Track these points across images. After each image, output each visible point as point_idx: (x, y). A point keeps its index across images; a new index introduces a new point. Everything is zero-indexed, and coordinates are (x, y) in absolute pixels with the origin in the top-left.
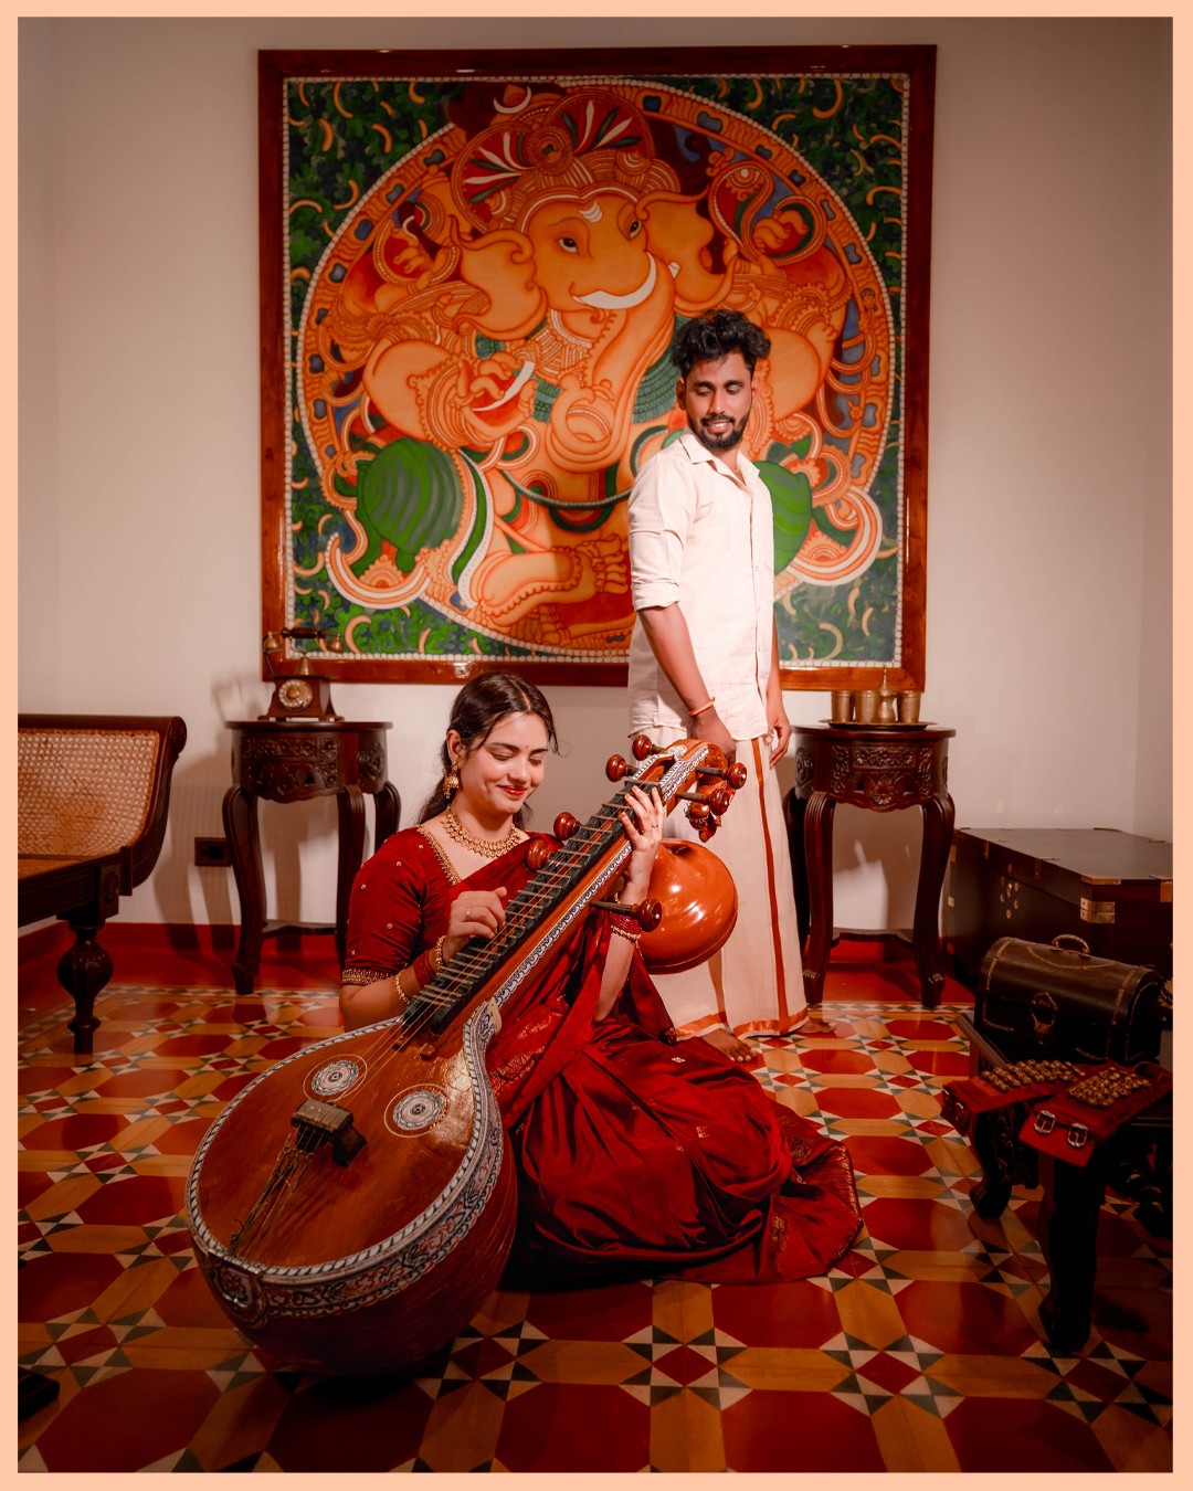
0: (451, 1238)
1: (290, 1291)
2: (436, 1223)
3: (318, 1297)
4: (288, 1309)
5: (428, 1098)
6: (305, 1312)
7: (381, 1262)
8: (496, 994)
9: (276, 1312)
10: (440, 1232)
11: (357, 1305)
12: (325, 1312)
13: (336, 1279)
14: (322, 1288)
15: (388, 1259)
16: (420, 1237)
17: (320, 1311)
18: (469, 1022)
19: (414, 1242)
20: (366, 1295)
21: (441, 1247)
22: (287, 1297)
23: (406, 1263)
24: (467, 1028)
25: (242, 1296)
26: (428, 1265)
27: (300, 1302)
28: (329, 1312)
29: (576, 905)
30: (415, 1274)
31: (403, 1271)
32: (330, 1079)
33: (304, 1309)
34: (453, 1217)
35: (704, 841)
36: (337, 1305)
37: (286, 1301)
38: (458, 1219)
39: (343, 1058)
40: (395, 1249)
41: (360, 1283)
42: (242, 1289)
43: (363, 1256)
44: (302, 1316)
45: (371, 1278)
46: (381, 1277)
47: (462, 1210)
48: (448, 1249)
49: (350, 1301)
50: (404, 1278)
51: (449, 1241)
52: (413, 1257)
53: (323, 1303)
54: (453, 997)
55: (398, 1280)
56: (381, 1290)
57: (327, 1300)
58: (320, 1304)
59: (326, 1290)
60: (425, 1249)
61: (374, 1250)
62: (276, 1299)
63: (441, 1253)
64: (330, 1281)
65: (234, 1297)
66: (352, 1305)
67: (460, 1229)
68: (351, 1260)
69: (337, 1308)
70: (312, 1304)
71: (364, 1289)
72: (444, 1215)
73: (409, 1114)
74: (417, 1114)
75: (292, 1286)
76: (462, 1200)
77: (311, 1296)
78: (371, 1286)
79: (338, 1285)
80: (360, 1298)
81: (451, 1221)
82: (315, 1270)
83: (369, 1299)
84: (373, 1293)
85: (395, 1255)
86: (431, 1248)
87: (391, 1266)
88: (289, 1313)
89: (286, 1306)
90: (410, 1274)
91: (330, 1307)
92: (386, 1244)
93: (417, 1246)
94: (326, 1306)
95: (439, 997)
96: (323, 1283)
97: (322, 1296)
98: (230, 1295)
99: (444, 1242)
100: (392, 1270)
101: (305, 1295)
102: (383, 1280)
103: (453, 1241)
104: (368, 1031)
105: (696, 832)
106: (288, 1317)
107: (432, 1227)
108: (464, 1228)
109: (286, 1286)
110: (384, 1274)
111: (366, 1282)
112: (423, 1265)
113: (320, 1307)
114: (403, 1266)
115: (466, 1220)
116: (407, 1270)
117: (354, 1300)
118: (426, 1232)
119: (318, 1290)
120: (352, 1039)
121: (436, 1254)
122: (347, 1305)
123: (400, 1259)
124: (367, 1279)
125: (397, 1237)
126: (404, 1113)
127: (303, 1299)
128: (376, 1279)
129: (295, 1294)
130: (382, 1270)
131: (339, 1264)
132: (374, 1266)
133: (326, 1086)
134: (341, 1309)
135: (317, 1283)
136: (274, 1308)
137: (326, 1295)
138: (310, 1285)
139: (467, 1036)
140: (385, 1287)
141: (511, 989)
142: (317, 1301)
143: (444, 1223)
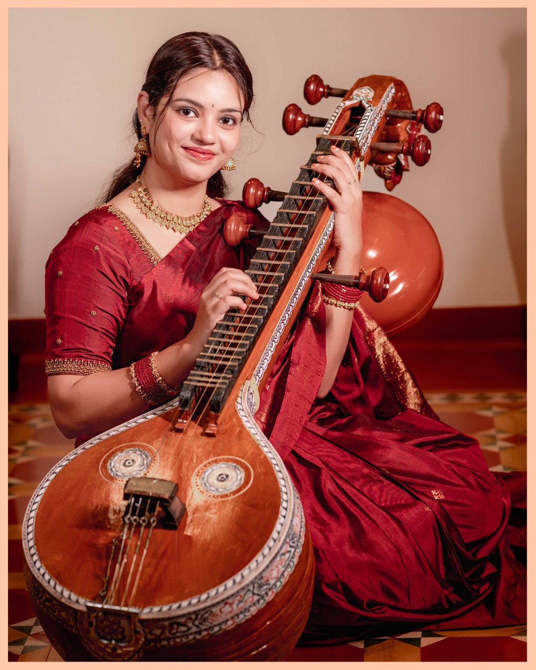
0: (284, 572)
1: (167, 623)
2: (274, 558)
3: (190, 625)
4: (164, 639)
5: (228, 467)
6: (178, 640)
7: (238, 592)
8: (255, 373)
9: (152, 644)
10: (277, 566)
11: (221, 629)
12: (195, 638)
13: (204, 609)
14: (194, 617)
15: (243, 589)
16: (264, 570)
17: (191, 637)
18: (239, 400)
19: (260, 574)
20: (227, 621)
21: (278, 579)
22: (163, 628)
23: (256, 592)
24: (239, 407)
25: (120, 636)
26: (270, 593)
27: (174, 631)
28: (198, 637)
29: (303, 279)
30: (262, 601)
31: (253, 599)
32: (124, 465)
33: (178, 637)
34: (283, 554)
35: (390, 190)
36: (205, 630)
37: (163, 633)
38: (287, 555)
39: (128, 447)
40: (247, 581)
41: (223, 610)
42: (120, 630)
43: (221, 588)
44: (176, 643)
45: (231, 604)
46: (238, 604)
47: (289, 549)
48: (282, 580)
49: (215, 626)
50: (254, 604)
51: (283, 574)
52: (260, 586)
53: (194, 629)
54: (224, 378)
55: (250, 606)
56: (237, 615)
57: (197, 627)
58: (192, 631)
59: (196, 618)
60: (268, 580)
61: (229, 583)
62: (154, 632)
63: (278, 584)
64: (200, 610)
65: (110, 640)
66: (216, 629)
67: (289, 564)
68: (213, 592)
69: (205, 633)
70: (185, 632)
71: (226, 615)
72: (278, 552)
73: (216, 482)
74: (222, 481)
75: (169, 619)
76: (288, 540)
77: (184, 625)
78: (231, 612)
79: (206, 612)
80: (223, 622)
81: (283, 557)
82: (185, 603)
83: (230, 623)
84: (232, 618)
85: (248, 585)
86: (272, 579)
87: (245, 595)
88: (165, 643)
89: (163, 637)
90: (258, 601)
91: (199, 633)
92: (238, 578)
93: (262, 578)
94: (196, 633)
95: (211, 380)
96: (195, 612)
97: (193, 624)
98: (106, 639)
99: (280, 575)
100: (246, 598)
101: (179, 624)
102: (239, 606)
103: (286, 574)
104: (140, 421)
105: (381, 181)
106: (164, 646)
107: (271, 562)
108: (291, 564)
109: (164, 619)
110: (241, 602)
111: (227, 609)
112: (267, 593)
113: (191, 634)
114: (254, 594)
115: (292, 558)
116: (256, 598)
117: (219, 624)
118: (268, 566)
119: (190, 619)
120: (127, 431)
121: (275, 584)
122: (213, 629)
123: (251, 588)
124: (228, 606)
125: (245, 571)
126: (211, 481)
127: (178, 628)
128: (235, 606)
129: (171, 625)
130: (238, 598)
131: (204, 597)
132: (233, 595)
133: (124, 471)
134: (209, 634)
135: (189, 614)
136: (152, 640)
137: (197, 623)
138: (184, 615)
139: (242, 413)
140: (241, 612)
141: (264, 366)
142: (189, 629)
143: (278, 558)
